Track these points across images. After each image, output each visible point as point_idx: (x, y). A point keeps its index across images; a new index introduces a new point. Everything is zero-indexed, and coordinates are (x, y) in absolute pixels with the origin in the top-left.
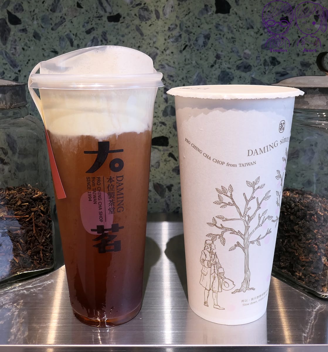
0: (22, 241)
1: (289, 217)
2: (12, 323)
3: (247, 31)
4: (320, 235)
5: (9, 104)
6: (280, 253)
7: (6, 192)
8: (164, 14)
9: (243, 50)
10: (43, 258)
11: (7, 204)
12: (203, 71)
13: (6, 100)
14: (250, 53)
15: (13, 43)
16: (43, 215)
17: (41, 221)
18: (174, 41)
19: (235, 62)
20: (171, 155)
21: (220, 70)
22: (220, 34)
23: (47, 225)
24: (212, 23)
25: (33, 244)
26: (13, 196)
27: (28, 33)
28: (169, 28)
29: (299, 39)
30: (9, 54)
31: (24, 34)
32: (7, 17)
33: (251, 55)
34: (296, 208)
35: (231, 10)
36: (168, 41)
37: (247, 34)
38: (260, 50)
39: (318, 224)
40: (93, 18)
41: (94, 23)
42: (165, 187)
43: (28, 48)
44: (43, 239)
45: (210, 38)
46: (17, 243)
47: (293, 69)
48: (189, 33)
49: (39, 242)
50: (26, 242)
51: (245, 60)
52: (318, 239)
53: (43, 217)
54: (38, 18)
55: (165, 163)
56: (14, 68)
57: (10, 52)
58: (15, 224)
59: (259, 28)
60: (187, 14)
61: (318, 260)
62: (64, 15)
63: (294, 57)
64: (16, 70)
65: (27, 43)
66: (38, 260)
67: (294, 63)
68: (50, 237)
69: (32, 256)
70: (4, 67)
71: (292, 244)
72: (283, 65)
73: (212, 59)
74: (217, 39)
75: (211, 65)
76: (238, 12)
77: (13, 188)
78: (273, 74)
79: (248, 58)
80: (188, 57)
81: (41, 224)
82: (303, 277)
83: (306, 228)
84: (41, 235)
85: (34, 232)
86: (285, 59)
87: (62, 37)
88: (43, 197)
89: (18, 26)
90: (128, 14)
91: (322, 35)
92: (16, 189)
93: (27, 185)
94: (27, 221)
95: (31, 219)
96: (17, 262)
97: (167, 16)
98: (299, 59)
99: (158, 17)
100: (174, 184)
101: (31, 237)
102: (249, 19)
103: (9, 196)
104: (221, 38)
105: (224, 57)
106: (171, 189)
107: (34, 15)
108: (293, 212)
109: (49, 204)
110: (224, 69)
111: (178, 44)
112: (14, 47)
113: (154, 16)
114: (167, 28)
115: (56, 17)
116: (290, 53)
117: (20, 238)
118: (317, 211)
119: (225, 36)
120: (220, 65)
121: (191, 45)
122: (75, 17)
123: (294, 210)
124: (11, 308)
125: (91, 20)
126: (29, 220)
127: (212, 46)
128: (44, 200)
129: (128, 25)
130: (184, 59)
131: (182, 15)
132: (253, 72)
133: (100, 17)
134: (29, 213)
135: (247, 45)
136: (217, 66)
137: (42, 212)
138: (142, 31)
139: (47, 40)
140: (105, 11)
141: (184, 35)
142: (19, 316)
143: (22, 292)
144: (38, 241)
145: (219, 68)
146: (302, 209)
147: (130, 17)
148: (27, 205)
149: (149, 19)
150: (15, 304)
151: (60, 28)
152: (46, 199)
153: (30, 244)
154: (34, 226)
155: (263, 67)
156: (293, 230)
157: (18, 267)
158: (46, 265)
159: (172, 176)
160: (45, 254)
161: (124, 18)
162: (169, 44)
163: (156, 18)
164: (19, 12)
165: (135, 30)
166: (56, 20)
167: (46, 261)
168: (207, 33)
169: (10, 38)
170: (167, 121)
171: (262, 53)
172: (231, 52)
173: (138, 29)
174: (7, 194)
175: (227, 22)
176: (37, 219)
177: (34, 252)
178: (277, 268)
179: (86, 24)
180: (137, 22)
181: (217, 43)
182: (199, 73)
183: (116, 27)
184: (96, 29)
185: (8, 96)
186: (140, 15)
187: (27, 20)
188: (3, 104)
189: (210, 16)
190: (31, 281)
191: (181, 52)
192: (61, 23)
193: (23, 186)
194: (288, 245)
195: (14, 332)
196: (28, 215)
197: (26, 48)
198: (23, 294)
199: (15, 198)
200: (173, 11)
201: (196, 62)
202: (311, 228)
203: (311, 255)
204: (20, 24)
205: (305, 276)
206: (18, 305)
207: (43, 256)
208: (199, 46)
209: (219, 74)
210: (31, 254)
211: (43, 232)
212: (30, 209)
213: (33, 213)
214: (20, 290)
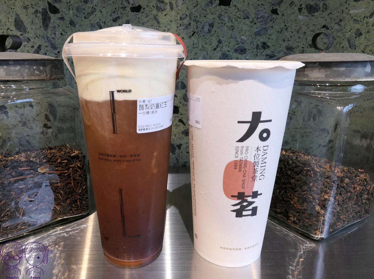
0: (62, 192)
1: (287, 172)
2: (54, 264)
3: (244, 21)
4: (315, 188)
5: (49, 75)
6: (277, 201)
7: (48, 151)
8: (177, 6)
9: (240, 37)
10: (80, 205)
11: (49, 161)
12: (207, 53)
13: (46, 72)
14: (245, 39)
15: (53, 29)
16: (79, 170)
17: (78, 175)
18: (185, 29)
19: (233, 46)
20: (181, 121)
21: (221, 53)
22: (222, 23)
23: (83, 178)
24: (216, 14)
25: (72, 194)
26: (54, 155)
27: (65, 21)
28: (181, 18)
29: (286, 28)
30: (50, 38)
31: (62, 21)
32: (48, 7)
33: (246, 41)
34: (294, 165)
35: (231, 3)
36: (180, 28)
37: (244, 23)
38: (253, 36)
39: (314, 179)
40: (119, 8)
41: (119, 12)
42: (175, 146)
43: (65, 33)
44: (80, 190)
45: (214, 26)
46: (58, 194)
47: (279, 52)
48: (197, 21)
49: (76, 193)
50: (66, 193)
51: (241, 44)
52: (314, 191)
53: (80, 172)
54: (73, 8)
55: (176, 127)
56: (54, 49)
57: (51, 36)
58: (56, 178)
59: (254, 18)
60: (195, 6)
61: (312, 208)
62: (95, 6)
63: (281, 42)
64: (56, 52)
65: (64, 29)
66: (75, 207)
67: (280, 47)
68: (86, 188)
69: (71, 204)
70: (46, 49)
71: (289, 194)
72: (272, 48)
73: (215, 43)
74: (219, 27)
75: (214, 48)
76: (237, 5)
77: (54, 148)
78: (263, 56)
79: (244, 42)
80: (196, 41)
81: (78, 178)
82: (297, 221)
83: (303, 182)
84: (78, 187)
85: (72, 184)
86: (273, 44)
87: (93, 24)
88: (80, 155)
89: (57, 14)
90: (147, 6)
91: (304, 24)
92: (57, 149)
93: (66, 145)
94: (67, 176)
95: (70, 174)
96: (59, 209)
97: (179, 8)
98: (285, 44)
99: (172, 9)
100: (182, 144)
101: (70, 188)
102: (246, 10)
103: (50, 155)
104: (223, 26)
105: (225, 42)
106: (181, 147)
107: (70, 6)
108: (291, 169)
109: (84, 161)
110: (224, 51)
111: (187, 31)
112: (54, 32)
113: (168, 7)
114: (179, 18)
115: (88, 8)
116: (277, 39)
117: (61, 190)
118: (314, 168)
119: (226, 25)
120: (222, 49)
121: (198, 32)
122: (104, 7)
123: (291, 166)
124: (53, 250)
125: (117, 11)
126: (68, 174)
127: (215, 33)
128: (81, 158)
129: (147, 15)
130: (192, 43)
131: (191, 7)
132: (248, 55)
133: (124, 8)
134: (68, 169)
135: (243, 33)
136: (219, 49)
137: (79, 168)
138: (158, 20)
139: (81, 27)
140: (129, 3)
141: (193, 24)
142: (60, 257)
143: (62, 234)
144: (75, 191)
145: (221, 51)
146: (300, 166)
147: (149, 8)
148: (66, 162)
149: (165, 9)
150: (57, 246)
151: (92, 17)
152: (82, 157)
153: (69, 194)
154: (72, 179)
155: (255, 50)
156: (290, 183)
157: (59, 213)
158: (83, 211)
159: (181, 138)
160: (82, 202)
161: (144, 9)
162: (180, 31)
163: (170, 9)
164: (57, 3)
165: (153, 19)
166: (88, 10)
167: (82, 208)
168: (210, 22)
169: (51, 25)
170: (178, 93)
171: (255, 39)
172: (230, 38)
173: (155, 18)
174: (49, 153)
175: (228, 13)
176: (74, 173)
177: (72, 201)
178: (273, 213)
179: (113, 14)
180: (155, 12)
181: (219, 30)
182: (204, 55)
183: (137, 16)
184: (121, 18)
185: (48, 68)
186: (157, 6)
187: (64, 10)
188: (44, 75)
189: (214, 8)
190: (70, 225)
191: (190, 37)
192: (92, 13)
193: (62, 146)
194: (284, 195)
195: (56, 273)
196: (67, 170)
197: (63, 33)
198: (64, 237)
199: (56, 156)
200: (185, 3)
201: (202, 46)
202: (308, 181)
203: (305, 204)
204: (59, 13)
205: (299, 220)
206: (59, 247)
207: (80, 204)
208: (205, 32)
209: (220, 56)
210: (70, 202)
211: (80, 184)
212: (69, 166)
213: (71, 169)
214: (60, 233)
